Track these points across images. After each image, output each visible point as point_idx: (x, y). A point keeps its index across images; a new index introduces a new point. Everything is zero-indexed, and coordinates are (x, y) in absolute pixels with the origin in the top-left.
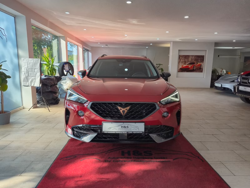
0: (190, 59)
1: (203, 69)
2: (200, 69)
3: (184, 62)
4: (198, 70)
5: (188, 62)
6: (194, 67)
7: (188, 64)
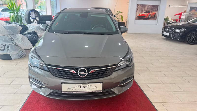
0: (146, 9)
1: (156, 17)
2: (154, 18)
3: (141, 11)
4: (153, 18)
5: (144, 11)
6: (149, 15)
7: (144, 13)
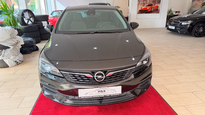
0: (148, 1)
3: (143, 4)
5: (146, 4)
6: (152, 9)
7: (146, 6)
